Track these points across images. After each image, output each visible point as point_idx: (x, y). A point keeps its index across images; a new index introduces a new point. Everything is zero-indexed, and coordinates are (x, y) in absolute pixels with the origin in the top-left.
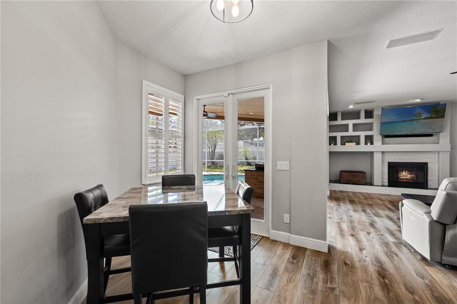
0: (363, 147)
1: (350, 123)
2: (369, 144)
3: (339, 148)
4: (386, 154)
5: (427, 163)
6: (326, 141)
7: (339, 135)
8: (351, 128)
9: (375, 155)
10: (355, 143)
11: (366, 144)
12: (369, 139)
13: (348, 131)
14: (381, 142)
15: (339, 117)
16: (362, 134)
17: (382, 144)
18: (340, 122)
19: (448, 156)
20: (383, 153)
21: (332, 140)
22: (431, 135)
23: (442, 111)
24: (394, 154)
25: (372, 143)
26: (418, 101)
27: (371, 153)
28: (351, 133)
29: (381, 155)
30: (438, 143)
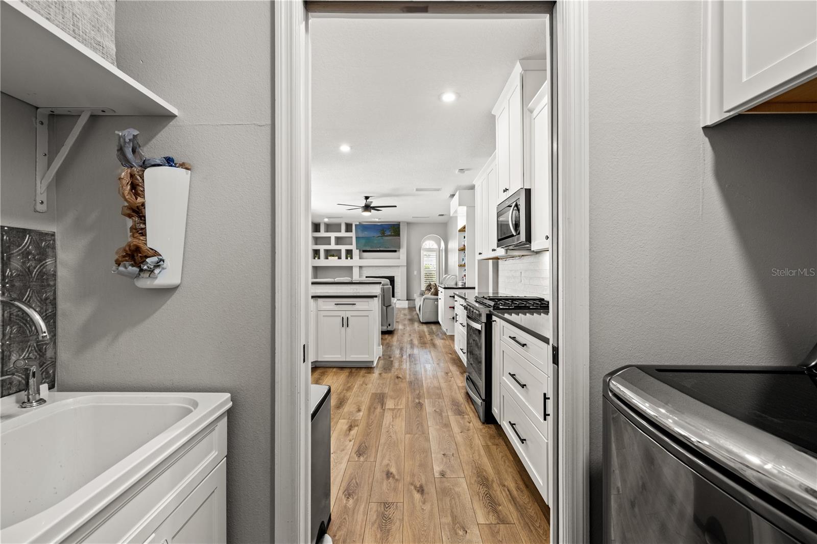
0: (344, 262)
1: (333, 235)
2: (349, 258)
3: (322, 262)
4: (364, 269)
5: (394, 277)
6: (311, 254)
7: (322, 248)
8: (333, 241)
9: (354, 269)
10: (337, 257)
11: (347, 258)
12: (349, 253)
13: (330, 244)
14: (358, 257)
15: (322, 228)
16: (343, 248)
17: (360, 259)
18: (322, 234)
19: (405, 269)
20: (361, 267)
21: (316, 253)
22: (395, 251)
23: (398, 230)
24: (371, 268)
25: (351, 258)
26: (377, 220)
27: (351, 267)
28: (333, 246)
29: (358, 269)
30: (399, 259)
